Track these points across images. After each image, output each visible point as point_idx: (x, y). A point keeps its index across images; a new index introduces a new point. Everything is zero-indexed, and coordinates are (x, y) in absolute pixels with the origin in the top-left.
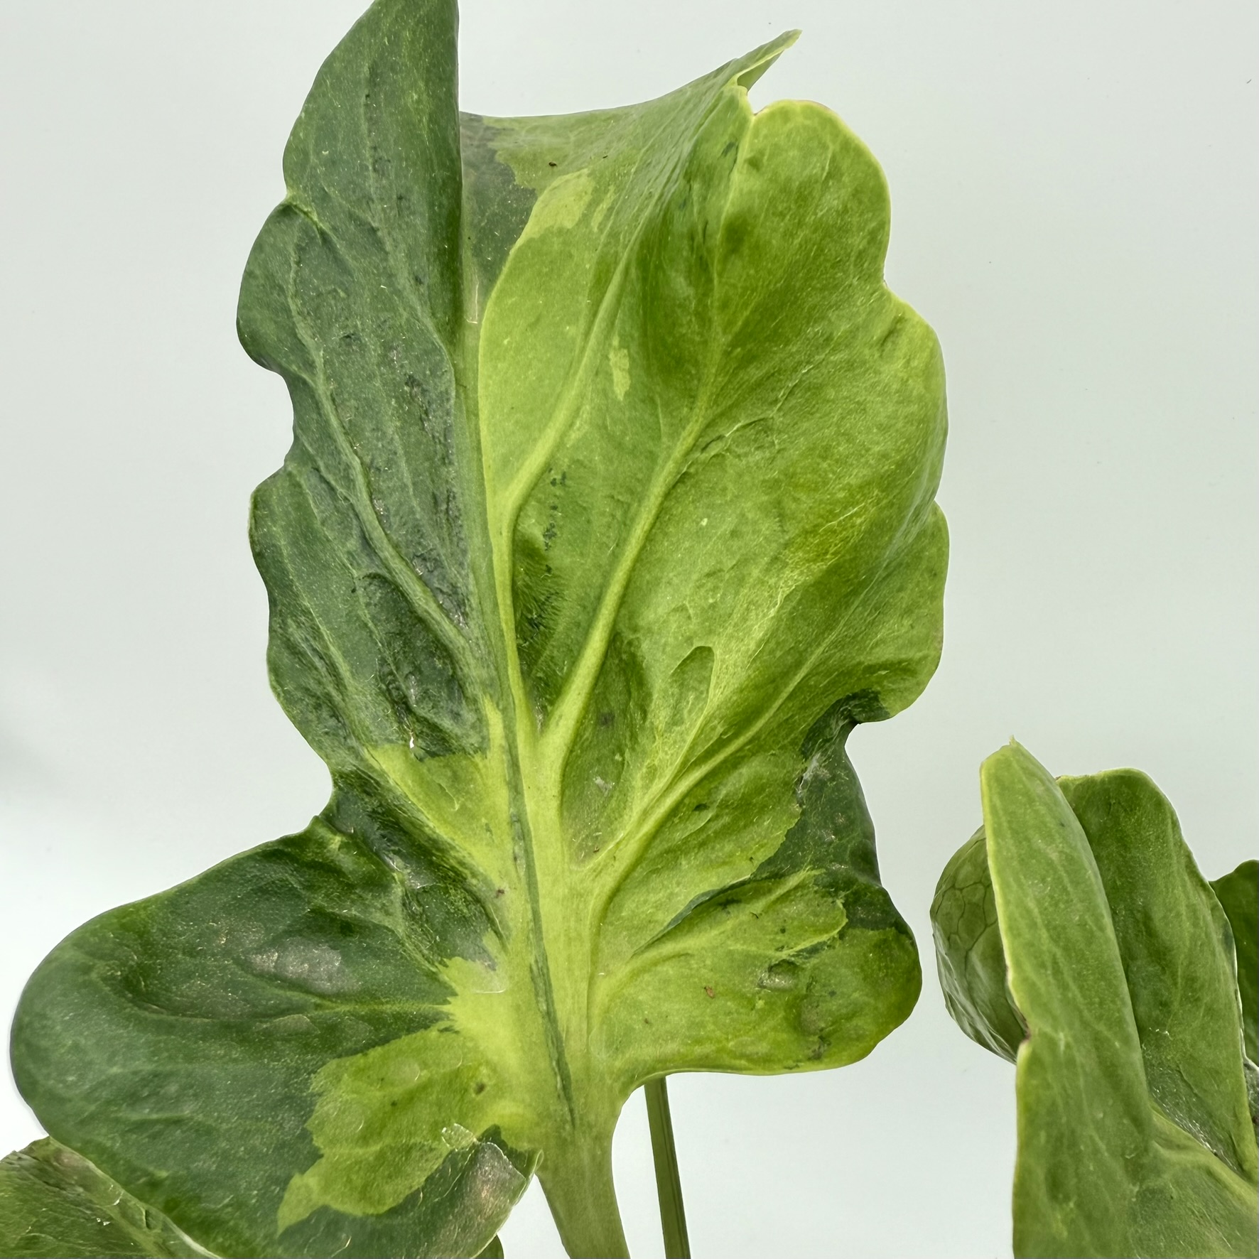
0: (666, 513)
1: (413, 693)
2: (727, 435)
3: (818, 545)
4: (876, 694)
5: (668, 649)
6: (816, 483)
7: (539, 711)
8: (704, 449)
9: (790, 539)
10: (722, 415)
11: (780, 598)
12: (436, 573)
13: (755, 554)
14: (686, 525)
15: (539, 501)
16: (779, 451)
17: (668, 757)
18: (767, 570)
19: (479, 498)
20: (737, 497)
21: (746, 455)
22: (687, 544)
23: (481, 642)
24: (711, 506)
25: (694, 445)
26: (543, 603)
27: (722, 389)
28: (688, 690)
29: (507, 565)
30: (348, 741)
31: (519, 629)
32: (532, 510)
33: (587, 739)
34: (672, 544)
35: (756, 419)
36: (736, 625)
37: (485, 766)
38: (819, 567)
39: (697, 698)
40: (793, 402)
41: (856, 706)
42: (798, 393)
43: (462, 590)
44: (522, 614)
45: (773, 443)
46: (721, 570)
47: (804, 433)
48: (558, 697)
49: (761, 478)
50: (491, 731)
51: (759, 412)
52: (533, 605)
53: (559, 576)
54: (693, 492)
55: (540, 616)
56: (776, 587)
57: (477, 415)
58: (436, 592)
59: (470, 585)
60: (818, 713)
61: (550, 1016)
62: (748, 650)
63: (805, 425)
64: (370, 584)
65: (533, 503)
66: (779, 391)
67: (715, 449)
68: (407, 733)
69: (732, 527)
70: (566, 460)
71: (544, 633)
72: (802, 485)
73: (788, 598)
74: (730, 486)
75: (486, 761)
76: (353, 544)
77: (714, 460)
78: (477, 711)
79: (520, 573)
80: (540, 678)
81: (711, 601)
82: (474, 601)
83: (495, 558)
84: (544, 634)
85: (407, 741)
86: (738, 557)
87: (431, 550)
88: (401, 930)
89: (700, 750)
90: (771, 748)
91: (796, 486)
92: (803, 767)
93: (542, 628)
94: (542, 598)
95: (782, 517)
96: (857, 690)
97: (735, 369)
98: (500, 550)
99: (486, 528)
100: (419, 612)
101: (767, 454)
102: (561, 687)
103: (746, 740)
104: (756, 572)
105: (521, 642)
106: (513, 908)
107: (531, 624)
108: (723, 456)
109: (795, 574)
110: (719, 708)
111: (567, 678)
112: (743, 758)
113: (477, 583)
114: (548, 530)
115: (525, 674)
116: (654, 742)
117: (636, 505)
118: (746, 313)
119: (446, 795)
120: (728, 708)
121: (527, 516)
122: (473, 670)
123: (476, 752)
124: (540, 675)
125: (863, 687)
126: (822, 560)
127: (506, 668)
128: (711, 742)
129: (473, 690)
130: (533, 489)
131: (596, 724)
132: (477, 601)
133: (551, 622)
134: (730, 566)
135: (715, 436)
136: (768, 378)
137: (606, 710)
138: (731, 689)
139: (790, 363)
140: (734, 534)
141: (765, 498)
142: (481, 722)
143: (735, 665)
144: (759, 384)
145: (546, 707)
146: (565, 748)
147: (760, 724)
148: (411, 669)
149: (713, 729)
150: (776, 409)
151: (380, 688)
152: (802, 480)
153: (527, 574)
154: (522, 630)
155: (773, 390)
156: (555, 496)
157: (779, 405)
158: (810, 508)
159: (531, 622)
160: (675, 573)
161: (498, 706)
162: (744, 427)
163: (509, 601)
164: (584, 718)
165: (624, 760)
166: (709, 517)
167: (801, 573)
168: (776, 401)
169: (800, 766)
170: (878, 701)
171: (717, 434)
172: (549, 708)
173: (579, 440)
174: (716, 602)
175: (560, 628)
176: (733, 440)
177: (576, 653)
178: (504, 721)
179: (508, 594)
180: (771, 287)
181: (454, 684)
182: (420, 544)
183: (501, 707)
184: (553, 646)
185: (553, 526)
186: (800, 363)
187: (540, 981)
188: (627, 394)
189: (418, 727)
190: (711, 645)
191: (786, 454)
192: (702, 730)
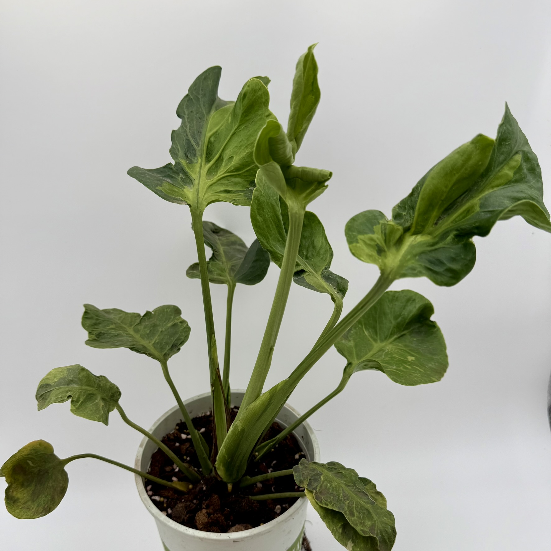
0: (232, 138)
1: (189, 155)
8: (238, 129)
12: (196, 141)
13: (243, 145)
14: (234, 140)
17: (224, 170)
19: (205, 133)
20: (242, 137)
21: (244, 131)
22: (234, 143)
23: (200, 150)
27: (242, 120)
28: (229, 162)
29: (207, 143)
30: (178, 159)
34: (232, 142)
35: (246, 126)
36: (238, 154)
37: (196, 165)
40: (252, 123)
45: (249, 129)
50: (199, 161)
51: (247, 124)
53: (214, 146)
54: (236, 135)
56: (246, 151)
57: (208, 124)
58: (195, 143)
59: (200, 143)
61: (198, 194)
62: (239, 158)
63: (253, 127)
64: (186, 140)
65: (213, 136)
66: (251, 121)
69: (240, 140)
70: (219, 131)
73: (247, 153)
74: (241, 135)
76: (185, 135)
77: (239, 131)
79: (209, 144)
84: (210, 153)
85: (186, 160)
86: (241, 145)
87: (196, 138)
88: (179, 180)
90: (241, 178)
97: (244, 117)
98: (206, 140)
99: (205, 137)
100: (192, 145)
103: (237, 173)
104: (243, 148)
106: (196, 182)
110: (233, 165)
111: (212, 159)
113: (202, 143)
114: (214, 139)
115: (206, 158)
117: (227, 137)
118: (246, 108)
119: (190, 167)
121: (211, 137)
122: (198, 153)
123: (196, 163)
124: (208, 157)
127: (203, 155)
128: (231, 171)
129: (197, 155)
130: (213, 134)
132: (201, 145)
133: (212, 151)
134: (239, 146)
136: (249, 119)
137: (217, 166)
138: (236, 163)
139: (252, 118)
142: (198, 159)
143: (237, 160)
145: (208, 162)
146: (209, 168)
147: (241, 172)
148: (189, 152)
149: (231, 169)
151: (184, 153)
160: (231, 146)
166: (237, 139)
168: (250, 123)
173: (222, 128)
174: (236, 151)
176: (242, 129)
179: (206, 147)
181: (195, 155)
183: (201, 159)
186: (254, 118)
187: (198, 191)
188: (230, 121)
189: (188, 159)
190: (234, 156)
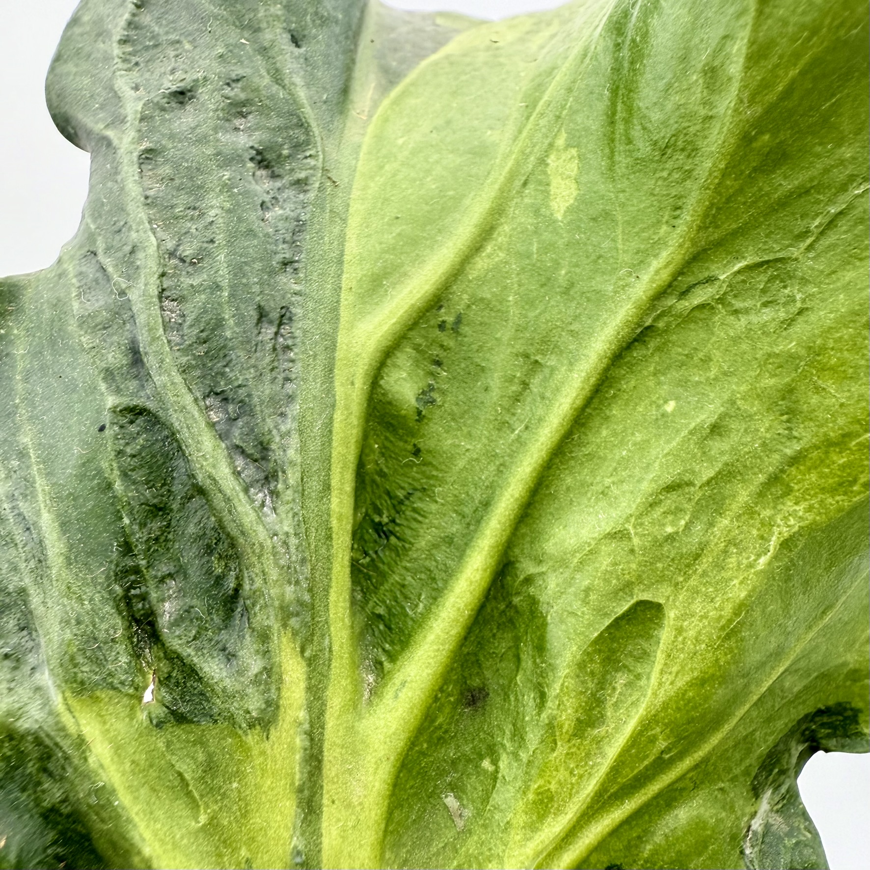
0: (611, 387)
2: (722, 277)
3: (843, 467)
4: (856, 712)
5: (593, 597)
6: (856, 367)
7: (368, 669)
8: (684, 294)
9: (800, 452)
10: (719, 244)
11: (774, 543)
12: (240, 423)
13: (745, 466)
14: (640, 409)
15: (417, 348)
16: (801, 312)
17: (574, 780)
18: (761, 494)
19: (327, 328)
20: (725, 374)
21: (747, 311)
22: (638, 437)
23: (293, 541)
24: (683, 383)
25: (670, 285)
26: (401, 502)
27: (728, 201)
28: (617, 670)
29: (355, 431)
30: (37, 675)
31: (357, 535)
32: (404, 359)
33: (440, 727)
34: (615, 434)
35: (771, 257)
36: (705, 574)
37: (263, 753)
38: (838, 502)
39: (629, 685)
40: (831, 238)
41: (823, 725)
42: (843, 225)
43: (276, 454)
44: (367, 514)
45: (792, 299)
46: (690, 484)
47: (846, 287)
48: (403, 649)
49: (767, 349)
50: (285, 693)
51: (777, 247)
52: (385, 503)
53: (430, 464)
54: (657, 358)
55: (393, 521)
56: (771, 523)
57: (344, 221)
58: (233, 451)
59: (290, 450)
60: (781, 730)
62: (721, 617)
63: (849, 275)
64: (132, 422)
65: (408, 350)
66: (814, 219)
67: (699, 297)
68: (144, 675)
69: (713, 419)
70: (465, 296)
71: (396, 547)
72: (831, 369)
73: (785, 544)
74: (717, 355)
75: (267, 745)
76: (116, 357)
77: (697, 314)
78: (266, 653)
79: (373, 451)
80: (379, 616)
81: (669, 529)
82: (293, 476)
83: (338, 416)
84: (395, 549)
85: (139, 690)
86: (718, 466)
87: (239, 386)
89: (628, 774)
90: (720, 779)
91: (823, 369)
92: (753, 810)
93: (393, 540)
94: (401, 494)
95: (792, 413)
96: (831, 702)
97: (755, 170)
98: (347, 407)
99: (331, 371)
100: (200, 478)
101: (782, 315)
102: (410, 636)
103: (693, 763)
104: (743, 495)
105: (358, 555)
107: (377, 531)
108: (713, 308)
109: (800, 508)
110: (665, 706)
111: (420, 622)
112: (682, 790)
113: (303, 449)
114: (424, 393)
115: (357, 605)
116: (553, 750)
117: (563, 369)
118: (793, 73)
119: (189, 794)
120: (679, 709)
121: (395, 366)
122: (271, 585)
123: (251, 726)
124: (381, 610)
125: (841, 700)
126: (845, 494)
127: (327, 590)
128: (646, 763)
129: (266, 617)
130: (410, 329)
131: (458, 702)
132: (298, 475)
133: (408, 532)
134: (705, 479)
135: (702, 276)
136: (800, 196)
137: (476, 682)
138: (687, 678)
139: (839, 175)
140: (716, 429)
141: (769, 382)
142: (271, 674)
143: (697, 640)
144: (784, 203)
145: (381, 663)
146: (404, 736)
147: (715, 740)
148: (172, 569)
149: (653, 740)
150: (803, 245)
151: (110, 592)
152: (834, 361)
153: (383, 455)
154: (362, 538)
155: (804, 216)
156: (442, 346)
157: (809, 241)
158: (842, 405)
159: (378, 528)
160: (615, 479)
161: (303, 651)
162: (750, 268)
163: (349, 487)
164: (441, 690)
165: (497, 771)
166: (677, 399)
167: (810, 509)
168: (806, 233)
169: (749, 810)
170: (857, 723)
171: (706, 274)
172: (387, 665)
173: (488, 271)
174: (677, 533)
175: (422, 543)
176: (730, 286)
177: (440, 584)
178: (309, 679)
179: (349, 476)
180: (842, 32)
182: (223, 374)
183: (307, 654)
184: (406, 568)
185: (431, 388)
186: (852, 178)
188: (569, 210)
189: (165, 667)
190: (662, 601)
191: (813, 317)
192: (635, 741)
